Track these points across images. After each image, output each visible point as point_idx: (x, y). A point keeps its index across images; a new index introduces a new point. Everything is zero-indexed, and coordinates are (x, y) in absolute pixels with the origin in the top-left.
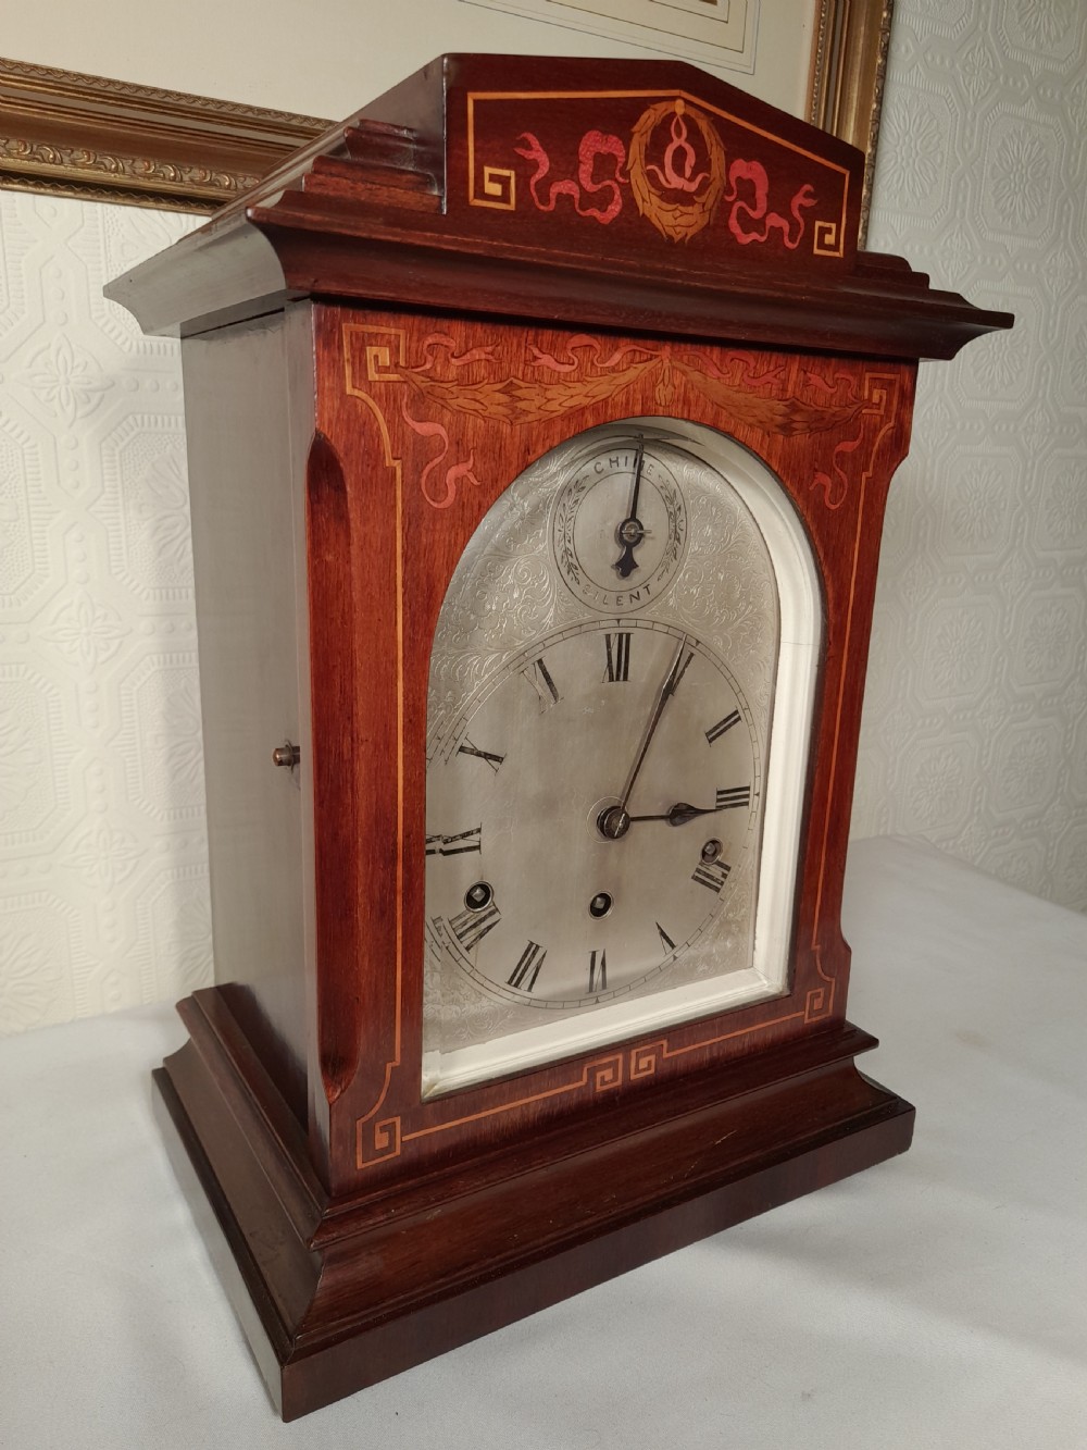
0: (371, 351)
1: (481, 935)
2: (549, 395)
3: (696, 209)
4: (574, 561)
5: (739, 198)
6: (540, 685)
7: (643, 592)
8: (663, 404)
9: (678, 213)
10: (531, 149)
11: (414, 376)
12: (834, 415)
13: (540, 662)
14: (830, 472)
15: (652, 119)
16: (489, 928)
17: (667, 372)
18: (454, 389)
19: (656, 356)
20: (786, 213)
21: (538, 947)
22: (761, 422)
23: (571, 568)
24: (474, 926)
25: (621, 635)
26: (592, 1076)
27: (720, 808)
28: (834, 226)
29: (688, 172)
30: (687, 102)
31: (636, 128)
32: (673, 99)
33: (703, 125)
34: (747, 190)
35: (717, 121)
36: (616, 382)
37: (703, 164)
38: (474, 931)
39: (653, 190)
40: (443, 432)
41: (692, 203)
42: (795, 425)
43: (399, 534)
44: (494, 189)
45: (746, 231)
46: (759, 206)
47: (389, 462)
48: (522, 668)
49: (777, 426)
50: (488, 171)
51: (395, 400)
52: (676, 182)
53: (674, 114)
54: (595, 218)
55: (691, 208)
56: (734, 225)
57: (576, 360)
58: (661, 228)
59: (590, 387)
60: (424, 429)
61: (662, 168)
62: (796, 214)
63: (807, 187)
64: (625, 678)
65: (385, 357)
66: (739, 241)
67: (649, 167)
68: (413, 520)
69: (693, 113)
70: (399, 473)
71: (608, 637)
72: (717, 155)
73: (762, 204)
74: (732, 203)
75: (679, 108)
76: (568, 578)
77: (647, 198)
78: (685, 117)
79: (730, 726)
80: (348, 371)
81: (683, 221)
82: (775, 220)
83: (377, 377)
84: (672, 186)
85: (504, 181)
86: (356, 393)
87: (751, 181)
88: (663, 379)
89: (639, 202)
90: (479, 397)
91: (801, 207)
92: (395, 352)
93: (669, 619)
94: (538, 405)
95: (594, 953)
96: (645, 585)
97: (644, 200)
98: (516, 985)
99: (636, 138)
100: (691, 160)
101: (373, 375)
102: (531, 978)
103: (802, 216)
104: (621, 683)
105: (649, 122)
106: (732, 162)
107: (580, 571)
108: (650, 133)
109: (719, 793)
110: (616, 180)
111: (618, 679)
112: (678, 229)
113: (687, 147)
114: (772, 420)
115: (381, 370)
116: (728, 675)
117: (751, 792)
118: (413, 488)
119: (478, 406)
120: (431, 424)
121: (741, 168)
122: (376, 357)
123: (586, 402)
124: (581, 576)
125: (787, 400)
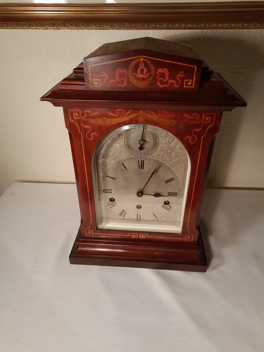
0: (74, 114)
1: (113, 206)
2: (112, 120)
3: (147, 81)
4: (130, 146)
5: (160, 77)
6: (123, 168)
7: (147, 153)
8: (141, 121)
9: (142, 83)
10: (104, 74)
11: (83, 118)
12: (192, 123)
13: (123, 163)
14: (191, 135)
15: (134, 63)
16: (115, 205)
17: (142, 115)
18: (91, 120)
19: (138, 112)
20: (175, 79)
21: (125, 211)
22: (169, 125)
23: (129, 148)
24: (112, 204)
25: (142, 161)
26: (131, 235)
27: (168, 196)
28: (191, 80)
29: (145, 73)
30: (144, 58)
31: (130, 66)
32: (140, 58)
33: (149, 62)
34: (163, 75)
35: (152, 61)
36: (129, 117)
37: (149, 71)
38: (111, 205)
39: (135, 79)
40: (90, 127)
41: (146, 80)
42: (179, 125)
43: (83, 144)
44: (96, 83)
45: (162, 85)
46: (166, 78)
47: (79, 132)
48: (119, 164)
49: (173, 126)
50: (94, 80)
51: (80, 122)
52: (141, 76)
53: (140, 61)
54: (120, 86)
55: (146, 81)
56: (158, 84)
57: (118, 113)
58: (137, 86)
59: (122, 119)
60: (86, 127)
61: (137, 74)
62: (178, 79)
63: (182, 72)
64: (143, 168)
65: (77, 115)
66: (160, 87)
67: (134, 74)
68: (85, 141)
69: (145, 60)
70: (82, 134)
71: (138, 161)
72: (153, 68)
73: (167, 78)
74: (158, 79)
75: (142, 60)
76: (128, 149)
77: (133, 80)
78: (143, 61)
79: (172, 181)
80: (70, 117)
81: (144, 84)
82: (171, 81)
83: (76, 118)
84: (140, 77)
85: (98, 82)
86: (72, 121)
87: (164, 73)
88: (140, 117)
89: (131, 81)
90: (97, 121)
91: (179, 77)
92: (79, 114)
93: (155, 159)
94: (110, 122)
95: (138, 215)
96: (148, 152)
97: (132, 81)
98: (121, 215)
99: (130, 68)
100: (145, 70)
101: (75, 118)
102: (123, 215)
103: (180, 79)
104: (142, 169)
105: (133, 64)
106: (157, 69)
107: (131, 148)
108: (133, 66)
109: (168, 193)
110: (125, 78)
111: (141, 168)
112: (142, 86)
113: (144, 68)
114: (172, 124)
115: (76, 117)
116: (171, 171)
117: (178, 194)
118: (84, 137)
119: (96, 123)
120: (87, 126)
121: (160, 70)
122: (75, 115)
123: (121, 121)
124: (131, 149)
125: (177, 120)
